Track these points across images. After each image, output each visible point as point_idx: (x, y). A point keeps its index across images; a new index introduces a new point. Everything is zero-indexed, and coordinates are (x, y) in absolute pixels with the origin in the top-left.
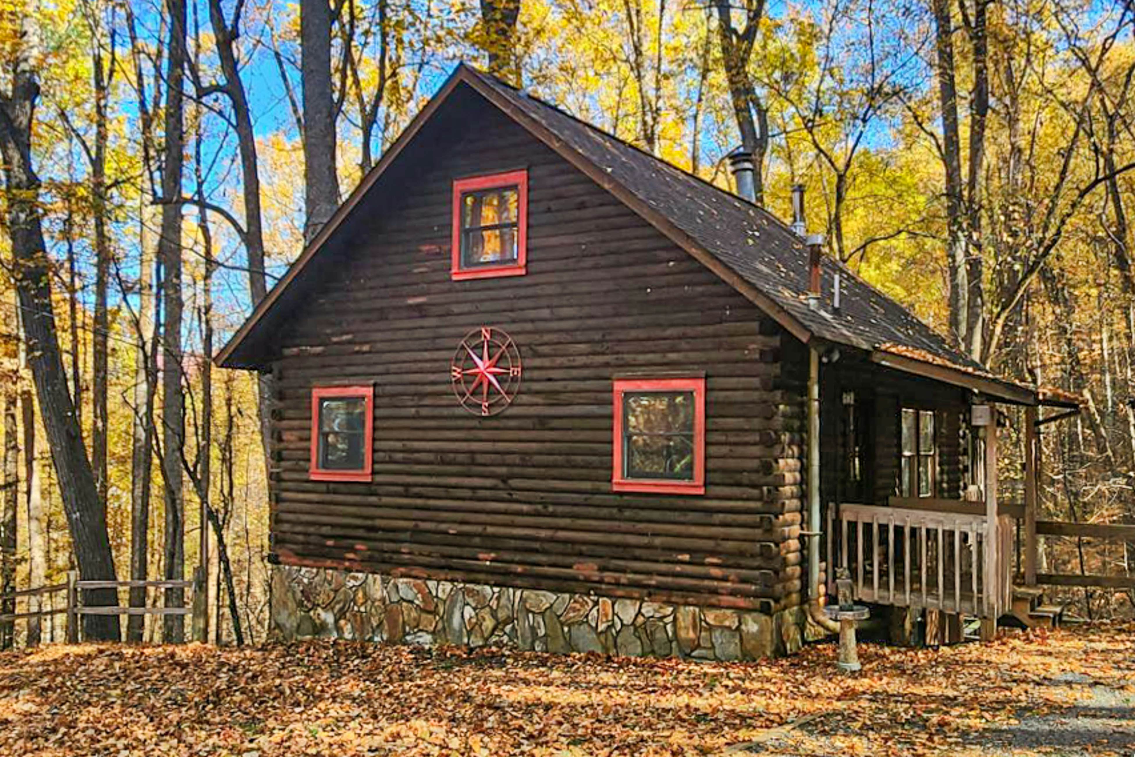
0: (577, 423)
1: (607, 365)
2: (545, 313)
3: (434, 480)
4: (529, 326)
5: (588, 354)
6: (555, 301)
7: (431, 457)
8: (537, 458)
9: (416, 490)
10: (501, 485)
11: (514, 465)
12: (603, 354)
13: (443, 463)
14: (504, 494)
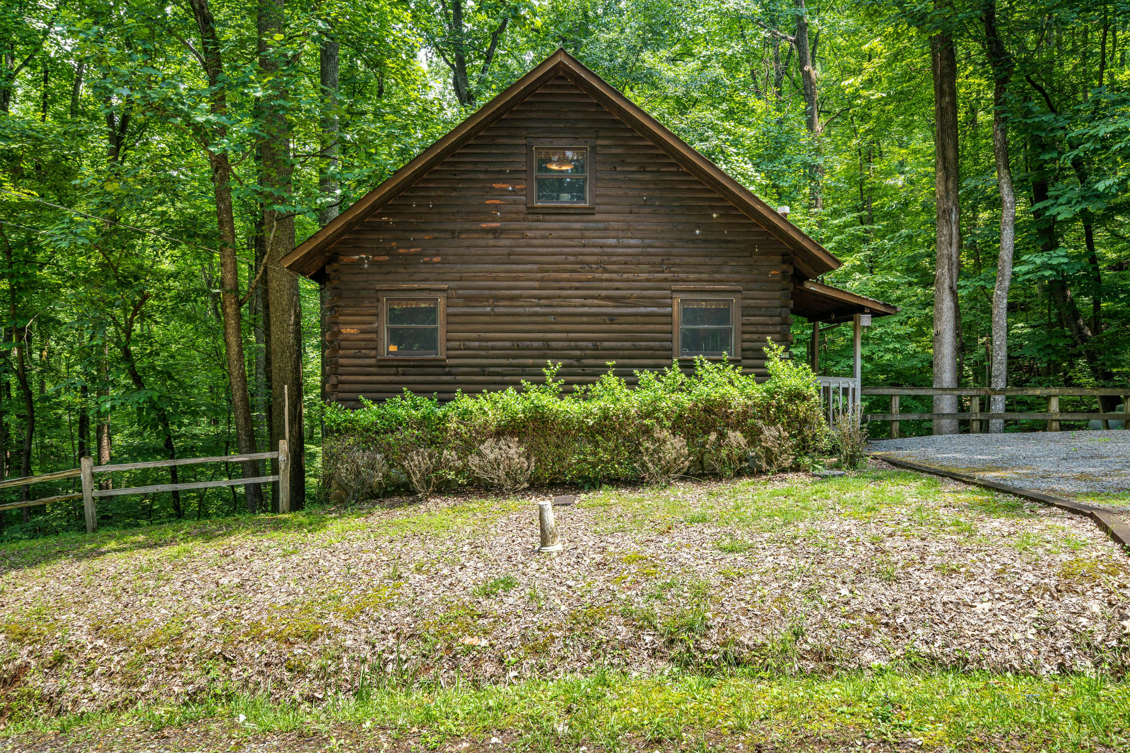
0: (641, 319)
1: (666, 280)
2: (613, 241)
3: (511, 361)
4: (597, 250)
5: (650, 272)
6: (621, 234)
7: (508, 344)
8: (606, 344)
9: (492, 369)
10: (575, 363)
11: (587, 349)
12: (663, 272)
13: (519, 348)
14: (579, 370)
